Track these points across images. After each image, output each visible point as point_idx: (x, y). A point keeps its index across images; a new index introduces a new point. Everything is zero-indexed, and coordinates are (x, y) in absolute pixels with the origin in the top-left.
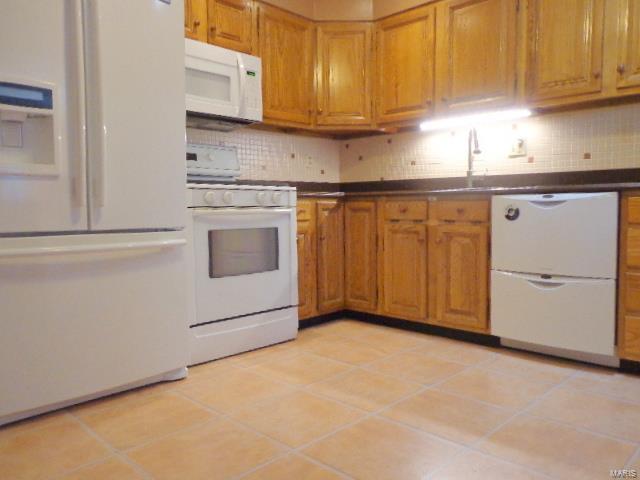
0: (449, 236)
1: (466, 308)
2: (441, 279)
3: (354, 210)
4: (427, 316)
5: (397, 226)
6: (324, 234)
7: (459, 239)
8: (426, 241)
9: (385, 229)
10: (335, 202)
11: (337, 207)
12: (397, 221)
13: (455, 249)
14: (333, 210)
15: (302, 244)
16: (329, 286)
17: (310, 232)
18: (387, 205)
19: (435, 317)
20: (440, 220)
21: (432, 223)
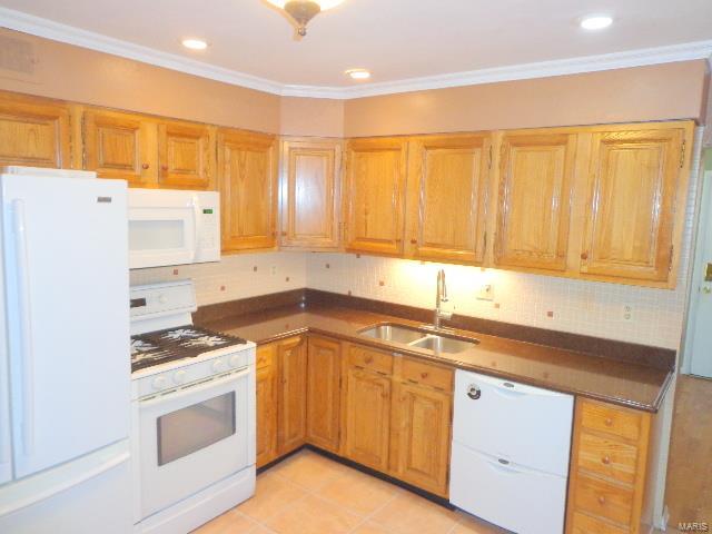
0: (414, 397)
1: (426, 470)
2: (404, 435)
3: (319, 347)
4: (389, 468)
5: (362, 374)
6: (286, 377)
7: (424, 402)
8: (388, 396)
9: (350, 374)
10: (298, 339)
11: (301, 343)
12: (362, 368)
13: (419, 411)
14: (294, 349)
15: (261, 394)
16: (290, 426)
17: (270, 377)
18: (353, 350)
19: (396, 470)
20: (403, 377)
21: (397, 378)
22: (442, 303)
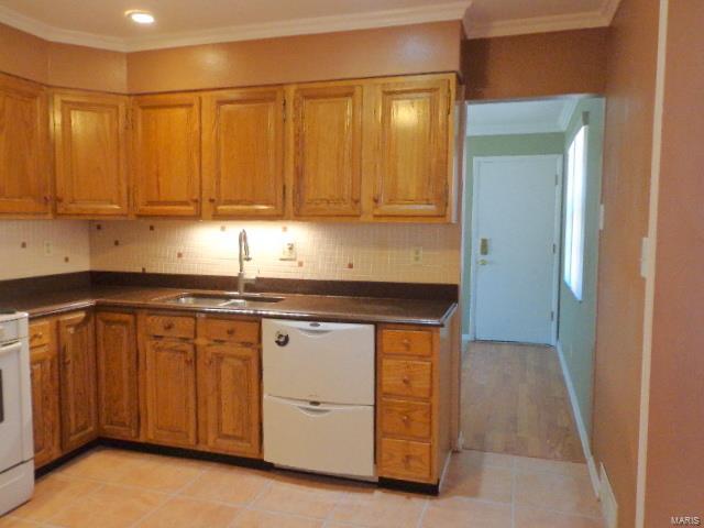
0: (220, 358)
1: (239, 433)
2: (212, 402)
3: (107, 322)
4: (197, 442)
5: (161, 343)
6: (69, 357)
7: (231, 360)
8: (193, 362)
9: (148, 346)
10: (82, 315)
11: (86, 320)
12: (161, 337)
13: (227, 371)
14: (78, 326)
15: (38, 377)
16: (77, 416)
17: (49, 357)
18: (149, 319)
19: (206, 443)
20: (208, 338)
21: (201, 341)
22: (245, 262)
